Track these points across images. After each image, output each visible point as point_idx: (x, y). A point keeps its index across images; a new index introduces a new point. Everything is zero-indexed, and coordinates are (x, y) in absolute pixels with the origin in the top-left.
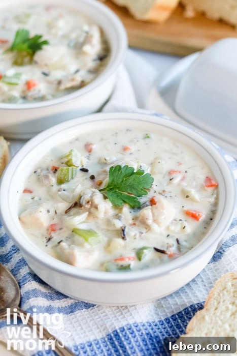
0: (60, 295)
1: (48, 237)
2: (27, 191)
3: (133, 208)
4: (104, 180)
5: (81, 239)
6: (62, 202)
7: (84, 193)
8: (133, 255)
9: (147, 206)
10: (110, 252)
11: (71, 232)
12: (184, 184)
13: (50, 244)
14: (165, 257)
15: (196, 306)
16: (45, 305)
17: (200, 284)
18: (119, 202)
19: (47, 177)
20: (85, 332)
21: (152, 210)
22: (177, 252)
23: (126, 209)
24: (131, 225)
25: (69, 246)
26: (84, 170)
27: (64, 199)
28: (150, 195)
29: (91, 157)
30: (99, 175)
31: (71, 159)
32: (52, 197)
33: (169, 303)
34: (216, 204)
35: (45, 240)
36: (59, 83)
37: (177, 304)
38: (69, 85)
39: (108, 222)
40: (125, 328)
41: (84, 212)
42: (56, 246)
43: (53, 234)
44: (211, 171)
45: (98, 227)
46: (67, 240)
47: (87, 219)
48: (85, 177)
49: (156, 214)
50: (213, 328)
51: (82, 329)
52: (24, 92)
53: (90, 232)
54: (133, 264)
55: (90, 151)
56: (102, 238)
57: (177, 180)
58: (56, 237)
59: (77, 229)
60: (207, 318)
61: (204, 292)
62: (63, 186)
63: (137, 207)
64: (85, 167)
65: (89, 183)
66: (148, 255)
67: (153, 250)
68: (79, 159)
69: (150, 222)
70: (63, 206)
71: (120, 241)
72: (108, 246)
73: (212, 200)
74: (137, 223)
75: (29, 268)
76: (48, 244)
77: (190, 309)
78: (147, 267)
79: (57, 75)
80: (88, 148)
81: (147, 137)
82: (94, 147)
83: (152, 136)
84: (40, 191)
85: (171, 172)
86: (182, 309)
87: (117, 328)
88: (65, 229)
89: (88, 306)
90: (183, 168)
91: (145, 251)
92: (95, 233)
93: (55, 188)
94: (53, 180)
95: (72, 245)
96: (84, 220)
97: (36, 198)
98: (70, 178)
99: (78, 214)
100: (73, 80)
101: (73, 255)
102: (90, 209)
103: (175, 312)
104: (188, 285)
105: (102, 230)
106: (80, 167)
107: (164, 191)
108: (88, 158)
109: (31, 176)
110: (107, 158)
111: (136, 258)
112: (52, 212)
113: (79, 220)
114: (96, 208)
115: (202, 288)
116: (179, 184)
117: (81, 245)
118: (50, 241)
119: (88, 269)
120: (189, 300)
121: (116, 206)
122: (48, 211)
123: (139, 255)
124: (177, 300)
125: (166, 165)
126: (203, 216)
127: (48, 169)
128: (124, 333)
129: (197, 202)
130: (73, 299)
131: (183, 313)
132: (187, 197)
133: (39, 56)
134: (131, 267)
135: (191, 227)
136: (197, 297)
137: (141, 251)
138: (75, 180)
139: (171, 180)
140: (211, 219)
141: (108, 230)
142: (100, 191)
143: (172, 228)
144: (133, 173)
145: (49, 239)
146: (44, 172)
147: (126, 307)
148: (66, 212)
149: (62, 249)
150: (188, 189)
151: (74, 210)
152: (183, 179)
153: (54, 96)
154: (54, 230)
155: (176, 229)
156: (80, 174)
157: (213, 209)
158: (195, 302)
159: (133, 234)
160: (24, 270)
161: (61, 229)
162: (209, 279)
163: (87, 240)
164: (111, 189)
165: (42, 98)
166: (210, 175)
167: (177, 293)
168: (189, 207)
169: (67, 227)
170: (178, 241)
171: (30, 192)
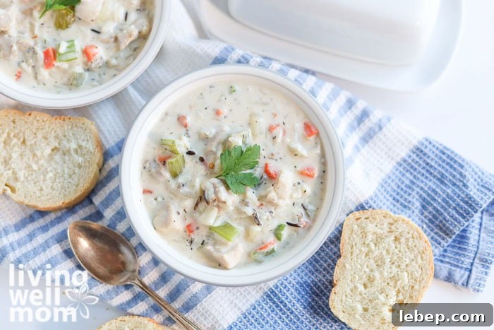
1: (190, 239)
2: (145, 192)
3: (254, 187)
4: (214, 162)
5: (223, 239)
6: (186, 199)
7: (205, 187)
8: (272, 237)
10: (252, 241)
11: (208, 230)
12: (288, 139)
13: (194, 246)
14: (300, 230)
18: (241, 189)
19: (160, 174)
20: (245, 296)
22: (308, 221)
23: (249, 192)
24: (259, 207)
25: (214, 247)
26: (190, 153)
27: (188, 196)
28: (262, 163)
29: (190, 133)
30: (207, 155)
32: (174, 194)
34: (323, 155)
35: (188, 244)
36: (116, 40)
39: (239, 211)
40: (278, 284)
41: (213, 208)
42: (201, 248)
44: (306, 115)
45: (231, 218)
46: (208, 239)
47: (218, 213)
48: (194, 161)
49: (280, 193)
50: (355, 273)
51: (241, 294)
52: (86, 64)
53: (226, 226)
54: (276, 246)
55: (186, 126)
57: (280, 137)
58: (197, 239)
59: (213, 227)
60: (347, 266)
62: (180, 179)
63: (257, 184)
64: (190, 149)
65: (202, 167)
66: (286, 232)
67: (287, 225)
69: (276, 200)
70: (189, 203)
71: (257, 226)
72: (247, 234)
73: (318, 151)
74: (264, 203)
76: (192, 247)
78: (287, 243)
79: (109, 30)
80: (183, 123)
81: (233, 91)
83: (236, 88)
84: (159, 189)
85: (270, 129)
87: (271, 286)
88: (201, 228)
90: (279, 120)
92: (231, 226)
93: (173, 183)
94: (167, 174)
95: (217, 246)
97: (159, 199)
100: (130, 36)
102: (218, 205)
105: (236, 219)
106: (186, 151)
107: (272, 154)
108: (188, 135)
109: (142, 173)
110: (207, 133)
111: (276, 239)
112: (182, 212)
113: (212, 218)
114: (224, 203)
116: (283, 141)
117: (224, 244)
118: (193, 244)
122: (179, 213)
123: (277, 235)
125: (263, 122)
126: (316, 173)
127: (155, 161)
128: (279, 289)
129: (306, 157)
132: (296, 155)
134: (275, 249)
135: (309, 187)
137: (278, 232)
139: (274, 139)
140: (324, 172)
141: (241, 218)
142: (217, 178)
143: (295, 195)
144: (242, 152)
145: (191, 242)
146: (154, 166)
148: (195, 209)
149: (209, 252)
150: (293, 145)
151: (202, 206)
152: (285, 133)
154: (191, 231)
155: (298, 195)
157: (323, 160)
159: (265, 217)
161: (198, 228)
163: (228, 239)
164: (228, 174)
166: (306, 120)
168: (301, 165)
169: (203, 226)
170: (304, 207)
171: (150, 192)
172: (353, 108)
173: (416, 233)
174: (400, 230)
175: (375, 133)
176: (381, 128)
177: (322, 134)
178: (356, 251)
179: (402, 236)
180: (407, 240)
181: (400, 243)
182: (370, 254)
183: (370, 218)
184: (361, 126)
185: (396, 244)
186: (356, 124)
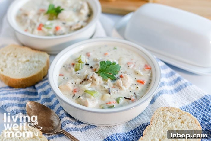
0: (80, 122)
1: (73, 95)
2: (60, 75)
3: (112, 80)
4: (97, 68)
5: (90, 95)
6: (78, 79)
7: (89, 74)
8: (115, 101)
9: (119, 78)
10: (104, 100)
11: (84, 92)
12: (135, 68)
13: (74, 98)
14: (130, 101)
15: (145, 125)
16: (73, 127)
17: (145, 114)
18: (106, 77)
19: (70, 68)
21: (122, 80)
22: (135, 98)
23: (109, 80)
24: (112, 87)
25: (84, 98)
26: (87, 64)
27: (79, 77)
28: (120, 74)
29: (90, 59)
30: (94, 66)
31: (81, 59)
32: (73, 77)
33: (132, 124)
34: (151, 77)
35: (72, 96)
36: (71, 27)
37: (136, 124)
38: (76, 27)
39: (101, 87)
40: (113, 136)
41: (89, 83)
42: (77, 99)
43: (75, 93)
44: (147, 62)
45: (97, 89)
46: (82, 96)
47: (91, 86)
48: (88, 68)
49: (124, 82)
50: (155, 133)
51: (92, 137)
52: (55, 31)
53: (93, 91)
54: (115, 105)
55: (89, 56)
56: (99, 94)
57: (132, 67)
58: (77, 95)
59: (87, 90)
60: (152, 128)
61: (148, 118)
62: (78, 72)
63: (114, 79)
64: (87, 63)
65: (90, 70)
66: (122, 101)
67: (124, 98)
68: (84, 60)
69: (121, 85)
70: (79, 81)
71: (108, 95)
72: (102, 98)
73: (149, 75)
74: (115, 86)
75: (64, 110)
77: (142, 126)
78: (122, 106)
79: (70, 23)
80: (88, 55)
81: (115, 48)
82: (91, 54)
83: (117, 48)
84: (67, 75)
85: (128, 64)
86: (138, 126)
87: (109, 136)
89: (94, 127)
90: (133, 61)
91: (120, 99)
92: (96, 92)
93: (74, 73)
94: (73, 69)
95: (85, 98)
96: (90, 86)
97: (66, 78)
98: (81, 68)
99: (87, 84)
100: (77, 25)
101: (87, 102)
102: (92, 81)
103: (135, 128)
104: (140, 115)
105: (99, 90)
106: (85, 63)
107: (126, 72)
108: (88, 59)
109: (62, 68)
110: (98, 58)
112: (74, 83)
113: (87, 86)
114: (95, 80)
115: (147, 116)
116: (133, 69)
117: (90, 98)
118: (74, 97)
119: (94, 108)
120: (141, 122)
121: (104, 79)
122: (72, 83)
123: (118, 101)
124: (136, 122)
125: (126, 60)
126: (146, 82)
127: (70, 65)
128: (112, 138)
129: (142, 76)
130: (86, 124)
131: (139, 128)
132: (137, 74)
133: (60, 15)
134: (114, 106)
135: (140, 87)
136: (145, 120)
137: (118, 99)
138: (83, 69)
139: (128, 67)
140: (150, 83)
141: (102, 90)
142: (96, 73)
143: (132, 88)
144: (111, 64)
145: (74, 96)
146: (68, 66)
147: (112, 126)
148: (81, 83)
149: (81, 100)
150: (137, 70)
151: (84, 82)
152: (134, 66)
153: (69, 33)
154: (76, 92)
155: (134, 88)
156: (85, 66)
157: (150, 79)
158: (144, 123)
159: (114, 91)
160: (62, 111)
161: (79, 91)
162: (150, 112)
163: (92, 95)
164: (101, 72)
165: (64, 34)
166: (146, 64)
167: (135, 119)
168: (138, 78)
169: (82, 90)
170: (135, 94)
171: (62, 75)
172: (173, 76)
173: (194, 121)
174: (185, 118)
175: (182, 88)
176: (186, 86)
177: (153, 69)
178: (159, 123)
179: (185, 121)
180: (188, 123)
181: (184, 124)
182: (166, 126)
183: (170, 111)
184: (176, 84)
185: (181, 124)
186: (173, 83)
